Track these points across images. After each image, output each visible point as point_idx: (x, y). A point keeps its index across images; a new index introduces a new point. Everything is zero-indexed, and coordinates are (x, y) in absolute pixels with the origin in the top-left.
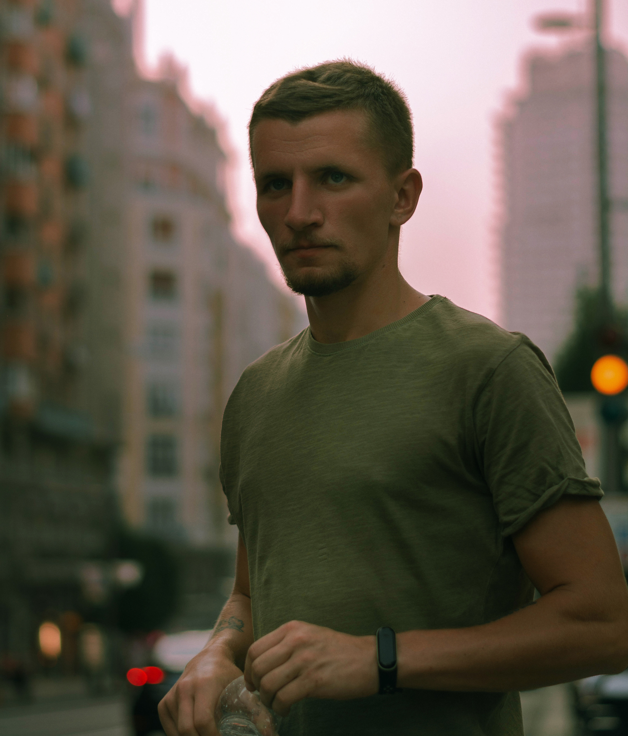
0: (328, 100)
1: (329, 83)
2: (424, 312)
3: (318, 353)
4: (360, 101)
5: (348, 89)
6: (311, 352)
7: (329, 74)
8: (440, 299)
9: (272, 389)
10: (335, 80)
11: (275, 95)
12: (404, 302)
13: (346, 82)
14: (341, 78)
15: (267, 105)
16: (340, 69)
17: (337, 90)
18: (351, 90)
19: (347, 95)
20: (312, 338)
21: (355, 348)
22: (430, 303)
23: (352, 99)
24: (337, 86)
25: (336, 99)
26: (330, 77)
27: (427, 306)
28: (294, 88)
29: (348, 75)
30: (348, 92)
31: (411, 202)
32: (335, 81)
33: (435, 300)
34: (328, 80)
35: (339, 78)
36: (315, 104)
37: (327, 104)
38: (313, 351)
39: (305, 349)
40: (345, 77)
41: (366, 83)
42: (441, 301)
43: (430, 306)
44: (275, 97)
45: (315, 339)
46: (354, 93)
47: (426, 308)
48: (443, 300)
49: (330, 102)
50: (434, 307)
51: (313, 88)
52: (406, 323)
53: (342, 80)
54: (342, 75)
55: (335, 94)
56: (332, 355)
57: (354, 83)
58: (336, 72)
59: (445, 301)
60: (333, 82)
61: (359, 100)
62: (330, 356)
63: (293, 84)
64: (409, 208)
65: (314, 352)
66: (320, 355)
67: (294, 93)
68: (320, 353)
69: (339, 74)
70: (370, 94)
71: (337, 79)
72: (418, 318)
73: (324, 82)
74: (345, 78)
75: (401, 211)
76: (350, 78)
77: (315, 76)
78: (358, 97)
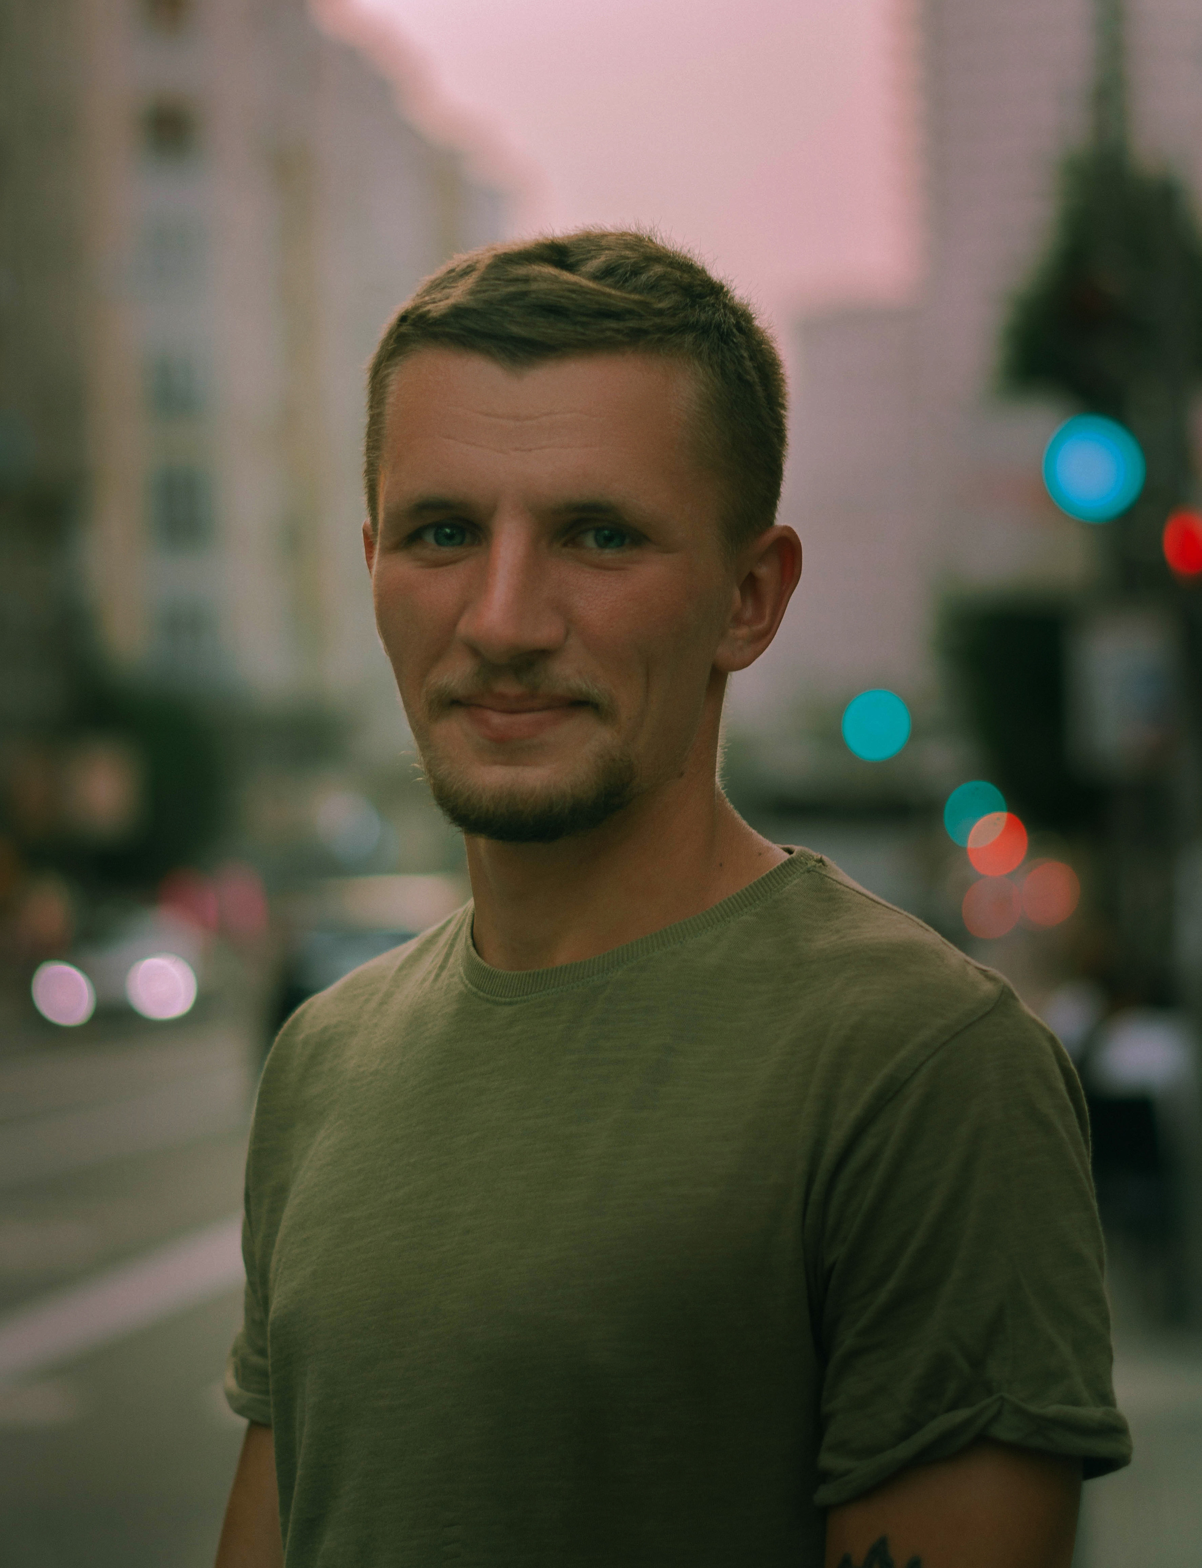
0: (614, 324)
1: (610, 280)
2: (759, 898)
3: (481, 994)
4: (689, 338)
5: (661, 305)
6: (466, 986)
7: (606, 260)
8: (807, 864)
9: (361, 1070)
10: (627, 278)
11: (472, 292)
12: (721, 865)
13: (652, 287)
14: (641, 274)
15: (445, 316)
16: (635, 250)
17: (635, 302)
18: (669, 308)
19: (658, 320)
20: (472, 949)
21: (573, 988)
22: (778, 875)
23: (671, 331)
24: (631, 292)
25: (632, 324)
26: (613, 268)
27: (769, 883)
28: (526, 280)
29: (658, 269)
30: (660, 313)
31: (768, 611)
32: (626, 281)
33: (796, 864)
34: (607, 273)
35: (636, 272)
36: (579, 329)
37: (608, 334)
38: (470, 986)
39: (452, 976)
40: (651, 273)
41: (701, 296)
42: (809, 871)
43: (777, 885)
44: (469, 297)
45: (478, 952)
46: (674, 315)
47: (767, 889)
48: (815, 866)
49: (618, 331)
50: (788, 887)
51: (575, 287)
52: (709, 928)
53: (644, 277)
54: (644, 267)
55: (630, 312)
56: (517, 1002)
57: (675, 292)
58: (628, 258)
59: (817, 869)
60: (619, 282)
61: (686, 336)
62: (510, 1004)
63: (522, 271)
64: (761, 626)
65: (475, 990)
66: (488, 1000)
67: (525, 294)
68: (488, 993)
69: (635, 263)
70: (711, 325)
71: (631, 275)
72: (742, 915)
73: (596, 277)
74: (651, 276)
75: (744, 631)
76: (663, 277)
77: (572, 260)
78: (685, 327)
